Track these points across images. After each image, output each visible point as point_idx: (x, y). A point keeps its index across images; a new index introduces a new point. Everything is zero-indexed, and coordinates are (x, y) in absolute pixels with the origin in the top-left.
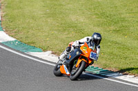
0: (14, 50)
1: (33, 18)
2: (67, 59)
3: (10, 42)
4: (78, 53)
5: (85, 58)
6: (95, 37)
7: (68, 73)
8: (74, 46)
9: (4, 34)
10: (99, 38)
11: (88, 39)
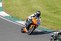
0: (10, 20)
1: (17, 6)
2: (27, 25)
3: (8, 16)
4: (31, 22)
5: (34, 24)
6: (38, 13)
8: (29, 19)
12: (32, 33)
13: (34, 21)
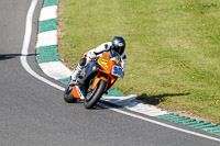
2: (81, 77)
4: (94, 68)
5: (105, 75)
6: (116, 42)
7: (82, 98)
9: (63, 66)
10: (121, 45)
11: (106, 46)
12: (97, 104)
13: (103, 63)
